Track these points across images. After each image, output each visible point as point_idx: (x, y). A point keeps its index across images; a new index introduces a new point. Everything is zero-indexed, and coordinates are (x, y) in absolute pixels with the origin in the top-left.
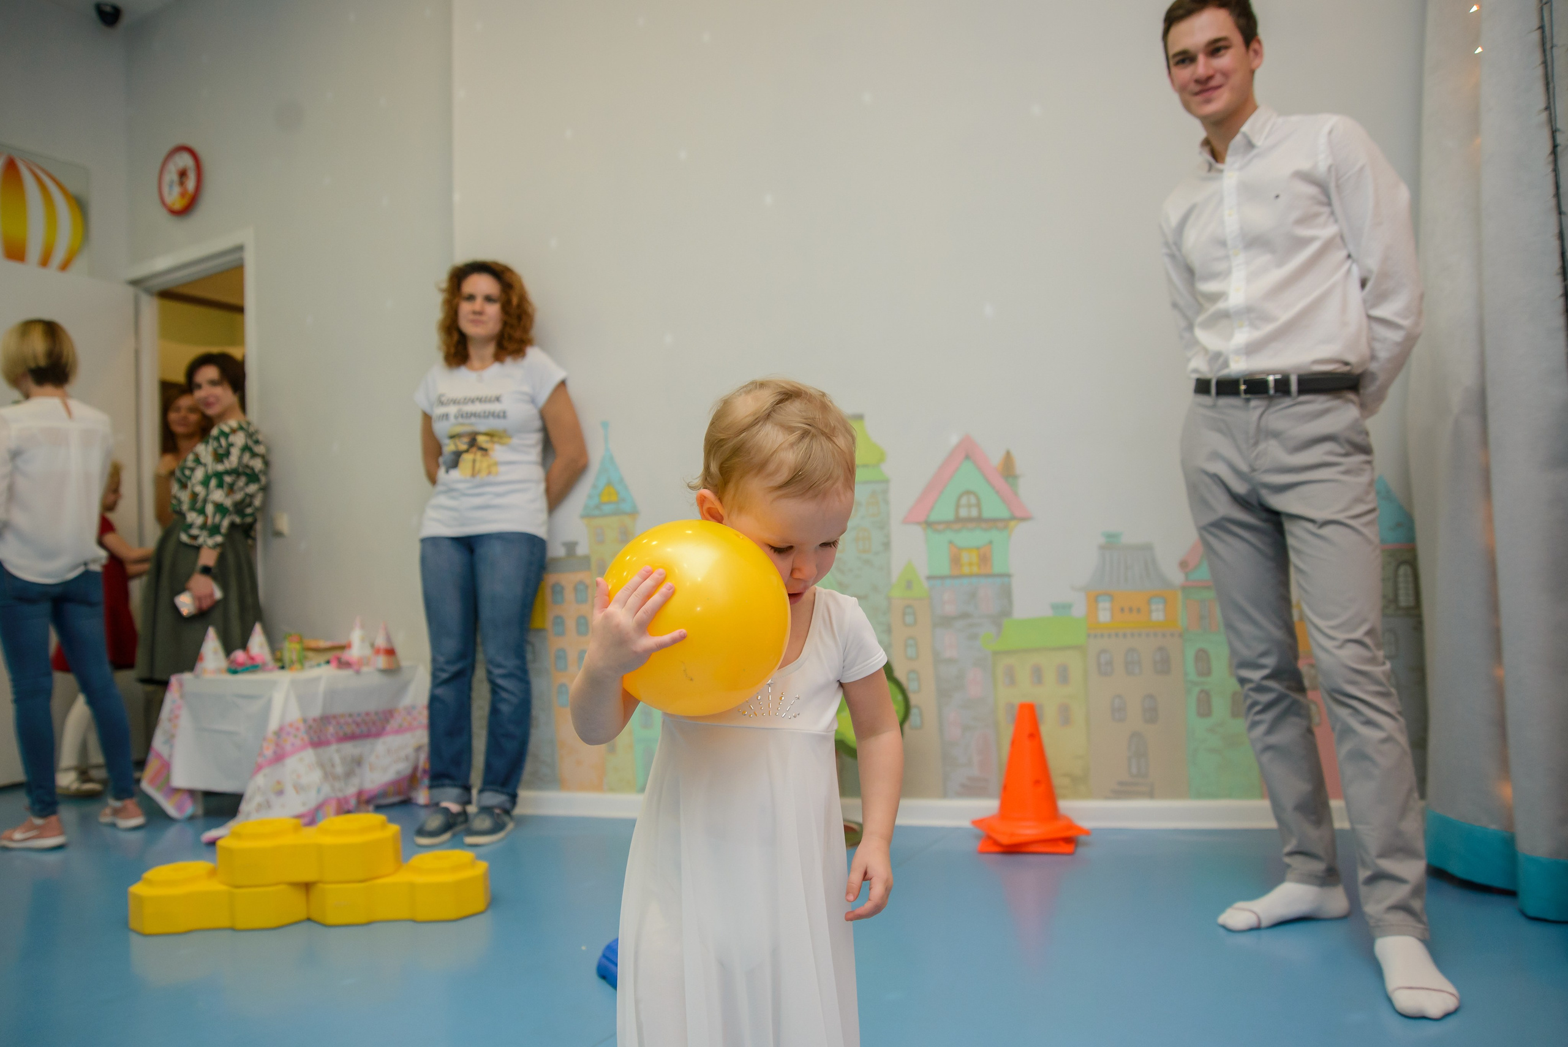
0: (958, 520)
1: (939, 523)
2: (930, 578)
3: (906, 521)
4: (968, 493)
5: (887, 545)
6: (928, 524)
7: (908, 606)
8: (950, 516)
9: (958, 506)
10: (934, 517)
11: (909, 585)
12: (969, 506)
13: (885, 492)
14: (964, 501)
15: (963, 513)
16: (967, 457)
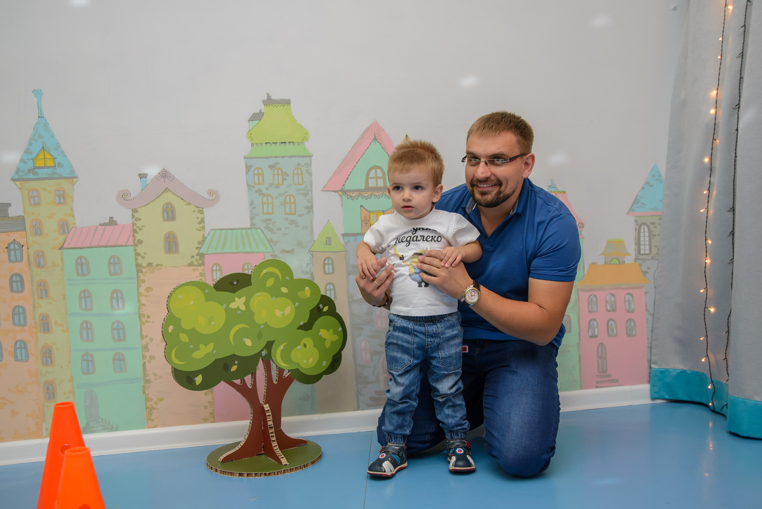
0: (368, 189)
1: (353, 191)
2: (344, 235)
3: (325, 189)
4: (376, 167)
5: (310, 209)
6: (344, 192)
7: (329, 258)
8: (363, 187)
9: (367, 178)
10: (347, 187)
11: (328, 241)
12: (377, 178)
13: (309, 165)
14: (372, 174)
15: (372, 183)
16: (375, 139)
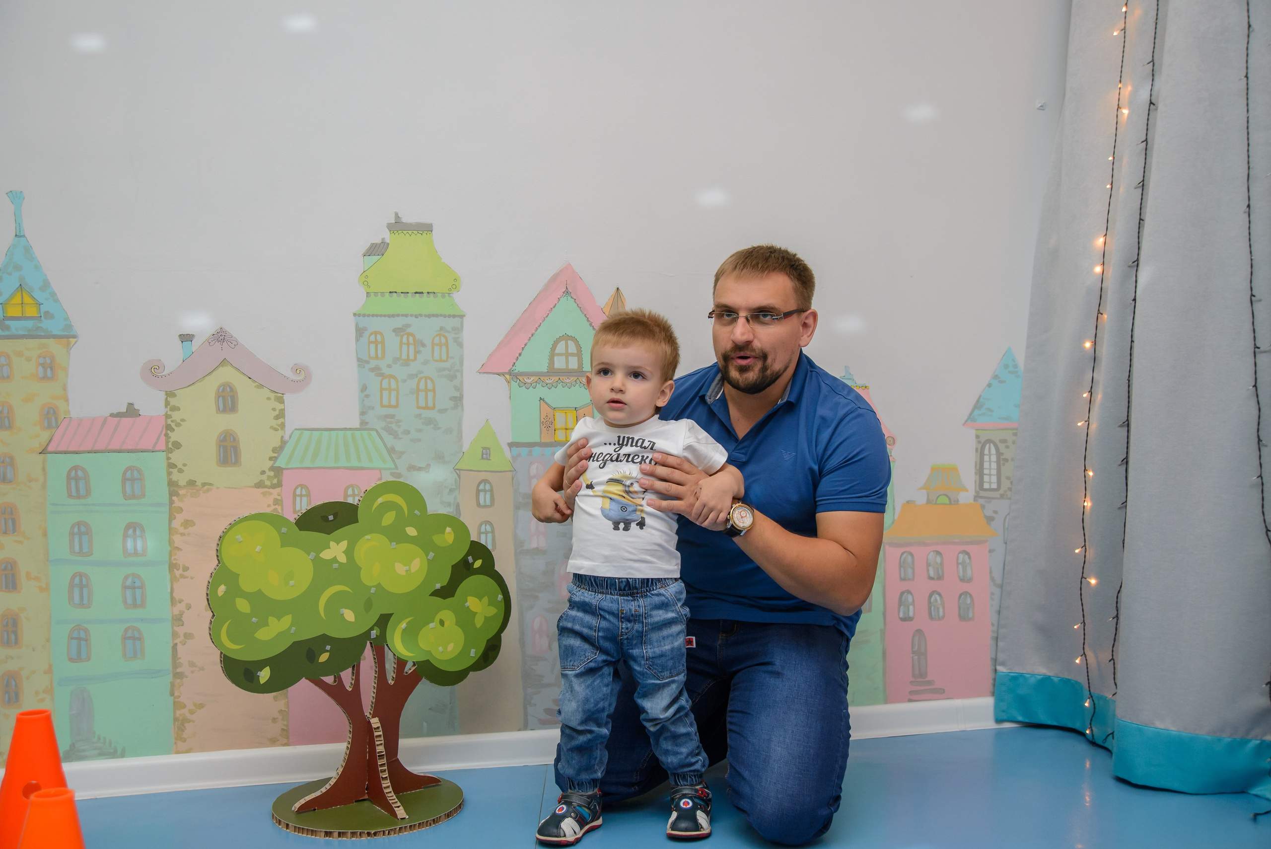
0: (552, 371)
1: (529, 374)
2: (511, 445)
3: (484, 370)
4: (566, 338)
5: (458, 400)
6: (514, 376)
7: (485, 481)
8: (544, 369)
9: (553, 354)
10: (520, 367)
11: (486, 454)
12: (567, 355)
13: (458, 330)
14: (561, 347)
15: (559, 363)
16: (567, 292)
